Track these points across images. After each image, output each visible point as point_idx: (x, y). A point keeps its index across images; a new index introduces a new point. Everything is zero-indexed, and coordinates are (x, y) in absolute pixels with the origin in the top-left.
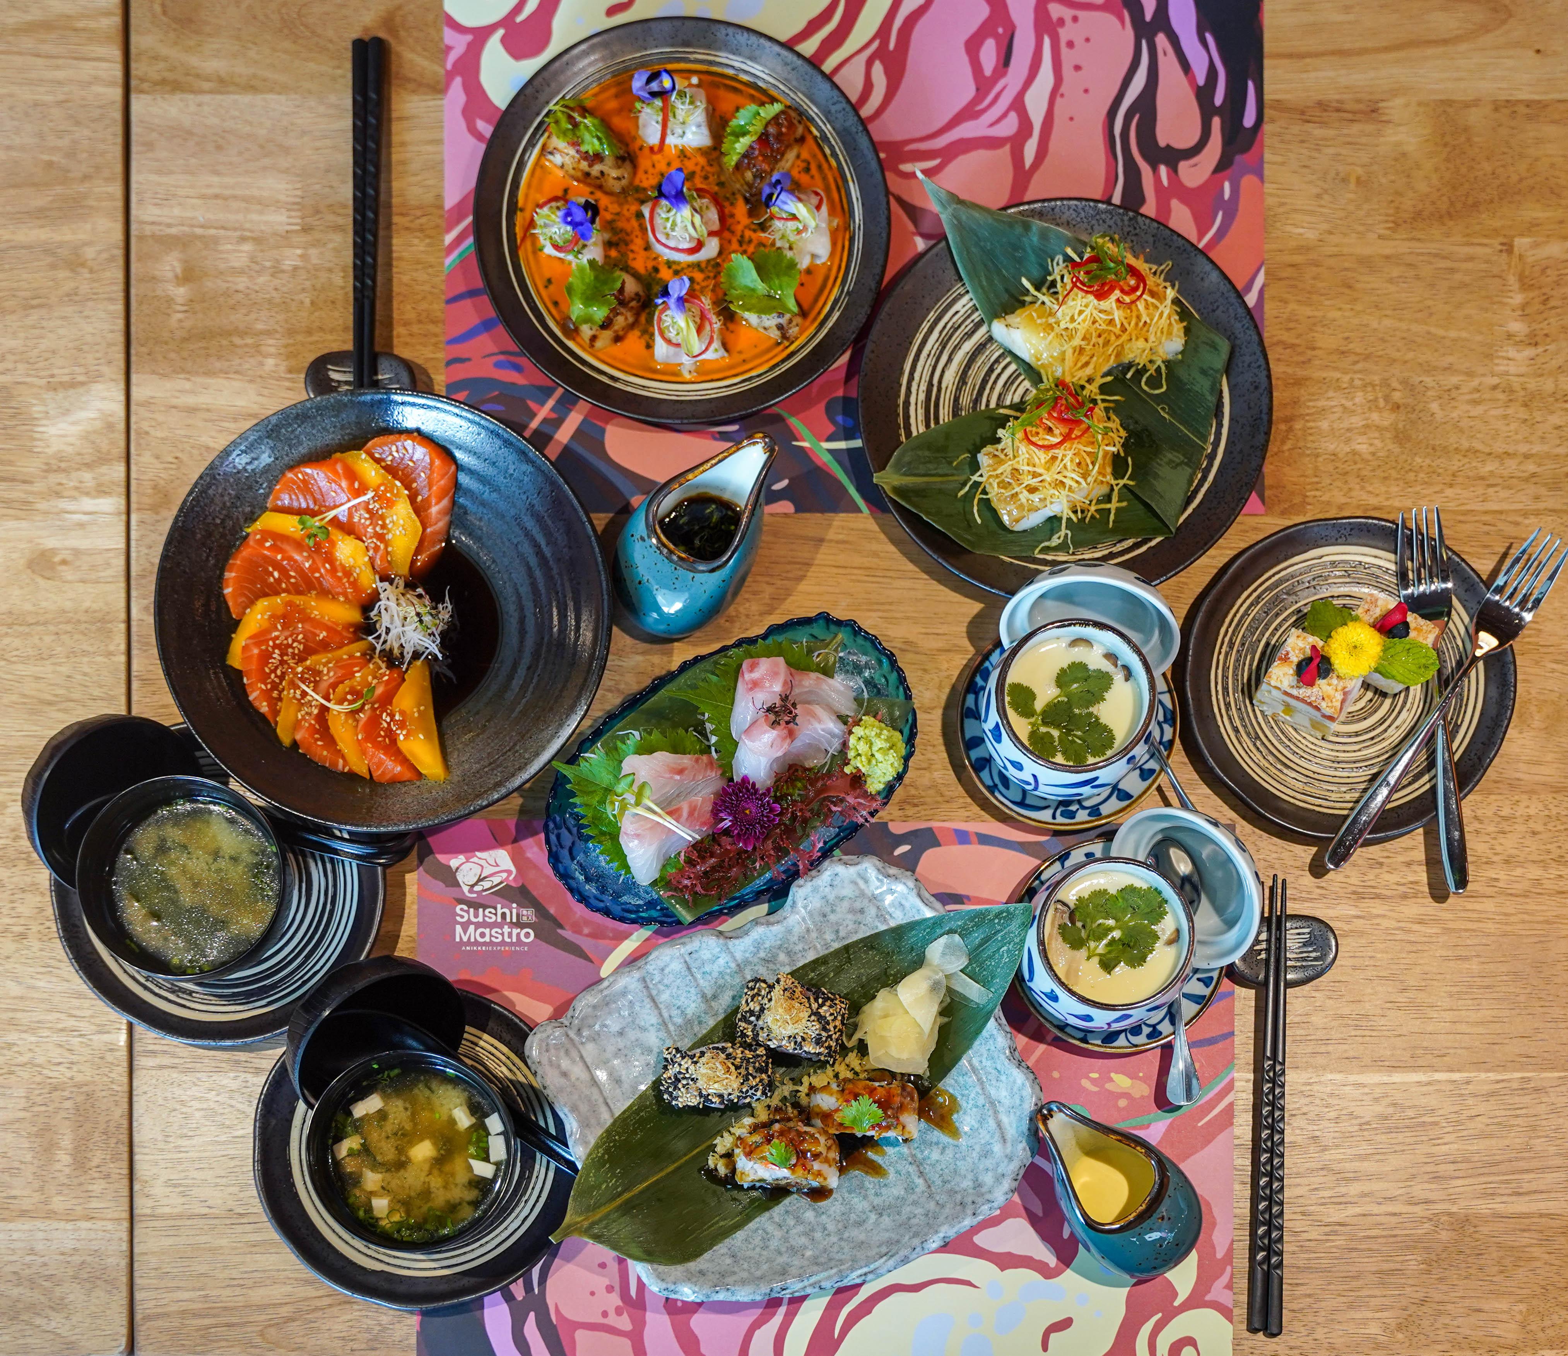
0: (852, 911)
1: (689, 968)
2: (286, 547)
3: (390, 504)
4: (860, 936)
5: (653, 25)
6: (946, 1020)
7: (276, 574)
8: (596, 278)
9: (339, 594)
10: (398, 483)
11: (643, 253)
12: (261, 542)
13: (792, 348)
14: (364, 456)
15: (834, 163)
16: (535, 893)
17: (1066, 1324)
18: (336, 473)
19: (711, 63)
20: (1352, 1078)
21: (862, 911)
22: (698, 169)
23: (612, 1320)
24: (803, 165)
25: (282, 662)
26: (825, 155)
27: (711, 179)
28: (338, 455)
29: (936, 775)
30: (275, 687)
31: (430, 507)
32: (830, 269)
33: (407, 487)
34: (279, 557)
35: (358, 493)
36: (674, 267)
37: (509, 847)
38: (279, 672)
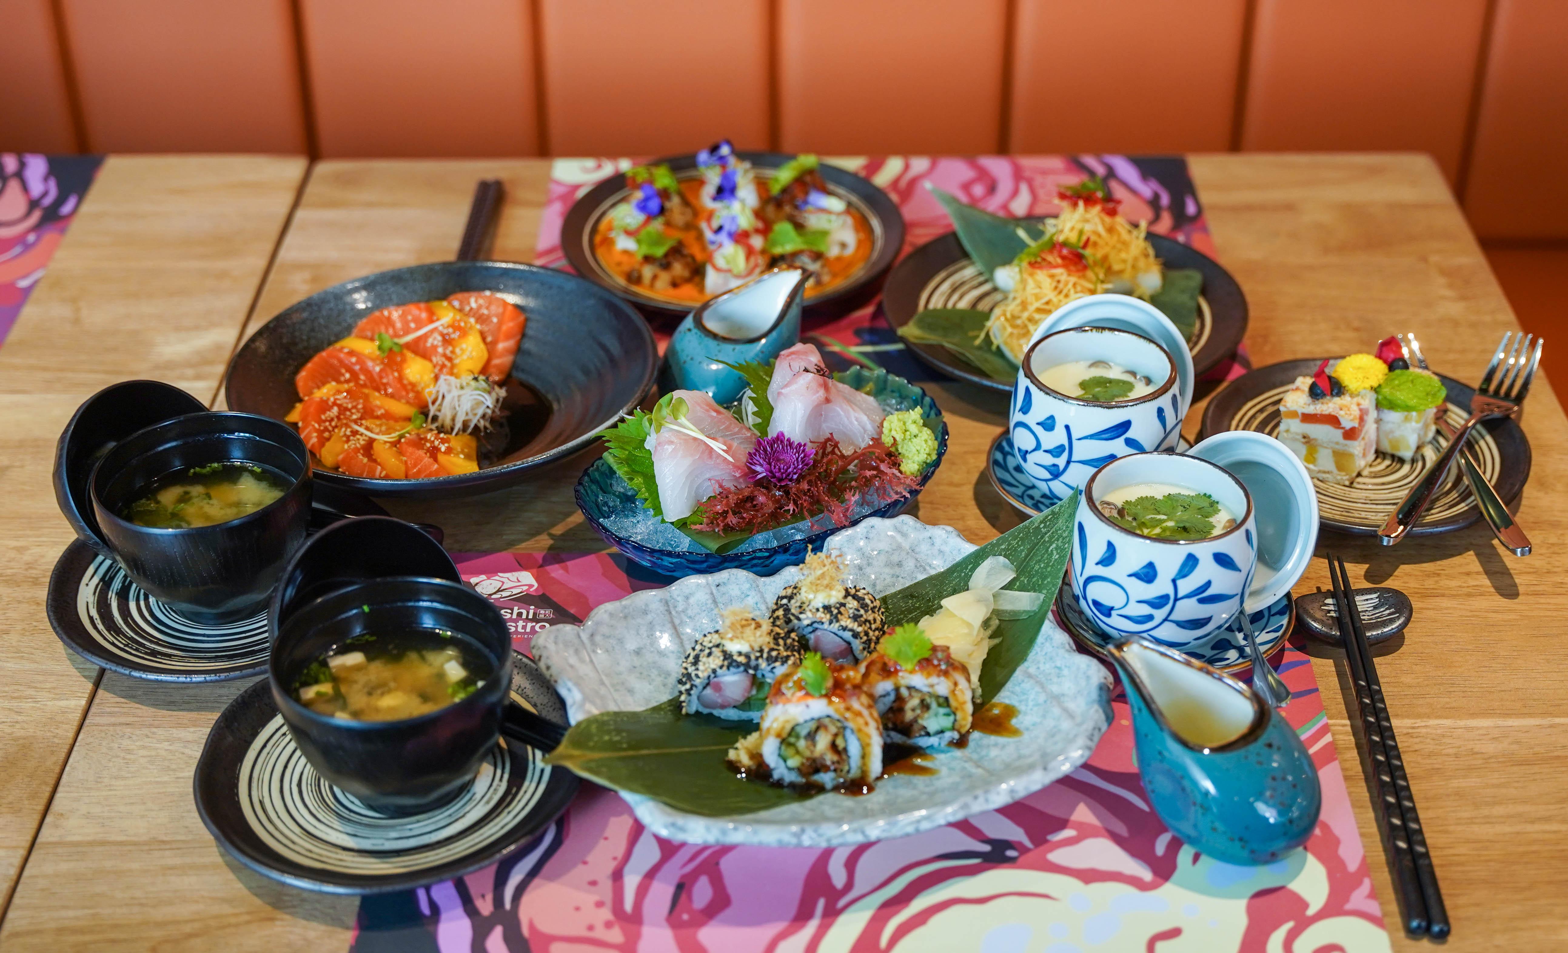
0: (889, 564)
1: (715, 602)
4: (899, 587)
6: (996, 641)
16: (555, 599)
17: (1174, 933)
20: (1461, 723)
21: (900, 564)
23: (600, 933)
29: (969, 523)
31: (498, 343)
37: (535, 570)
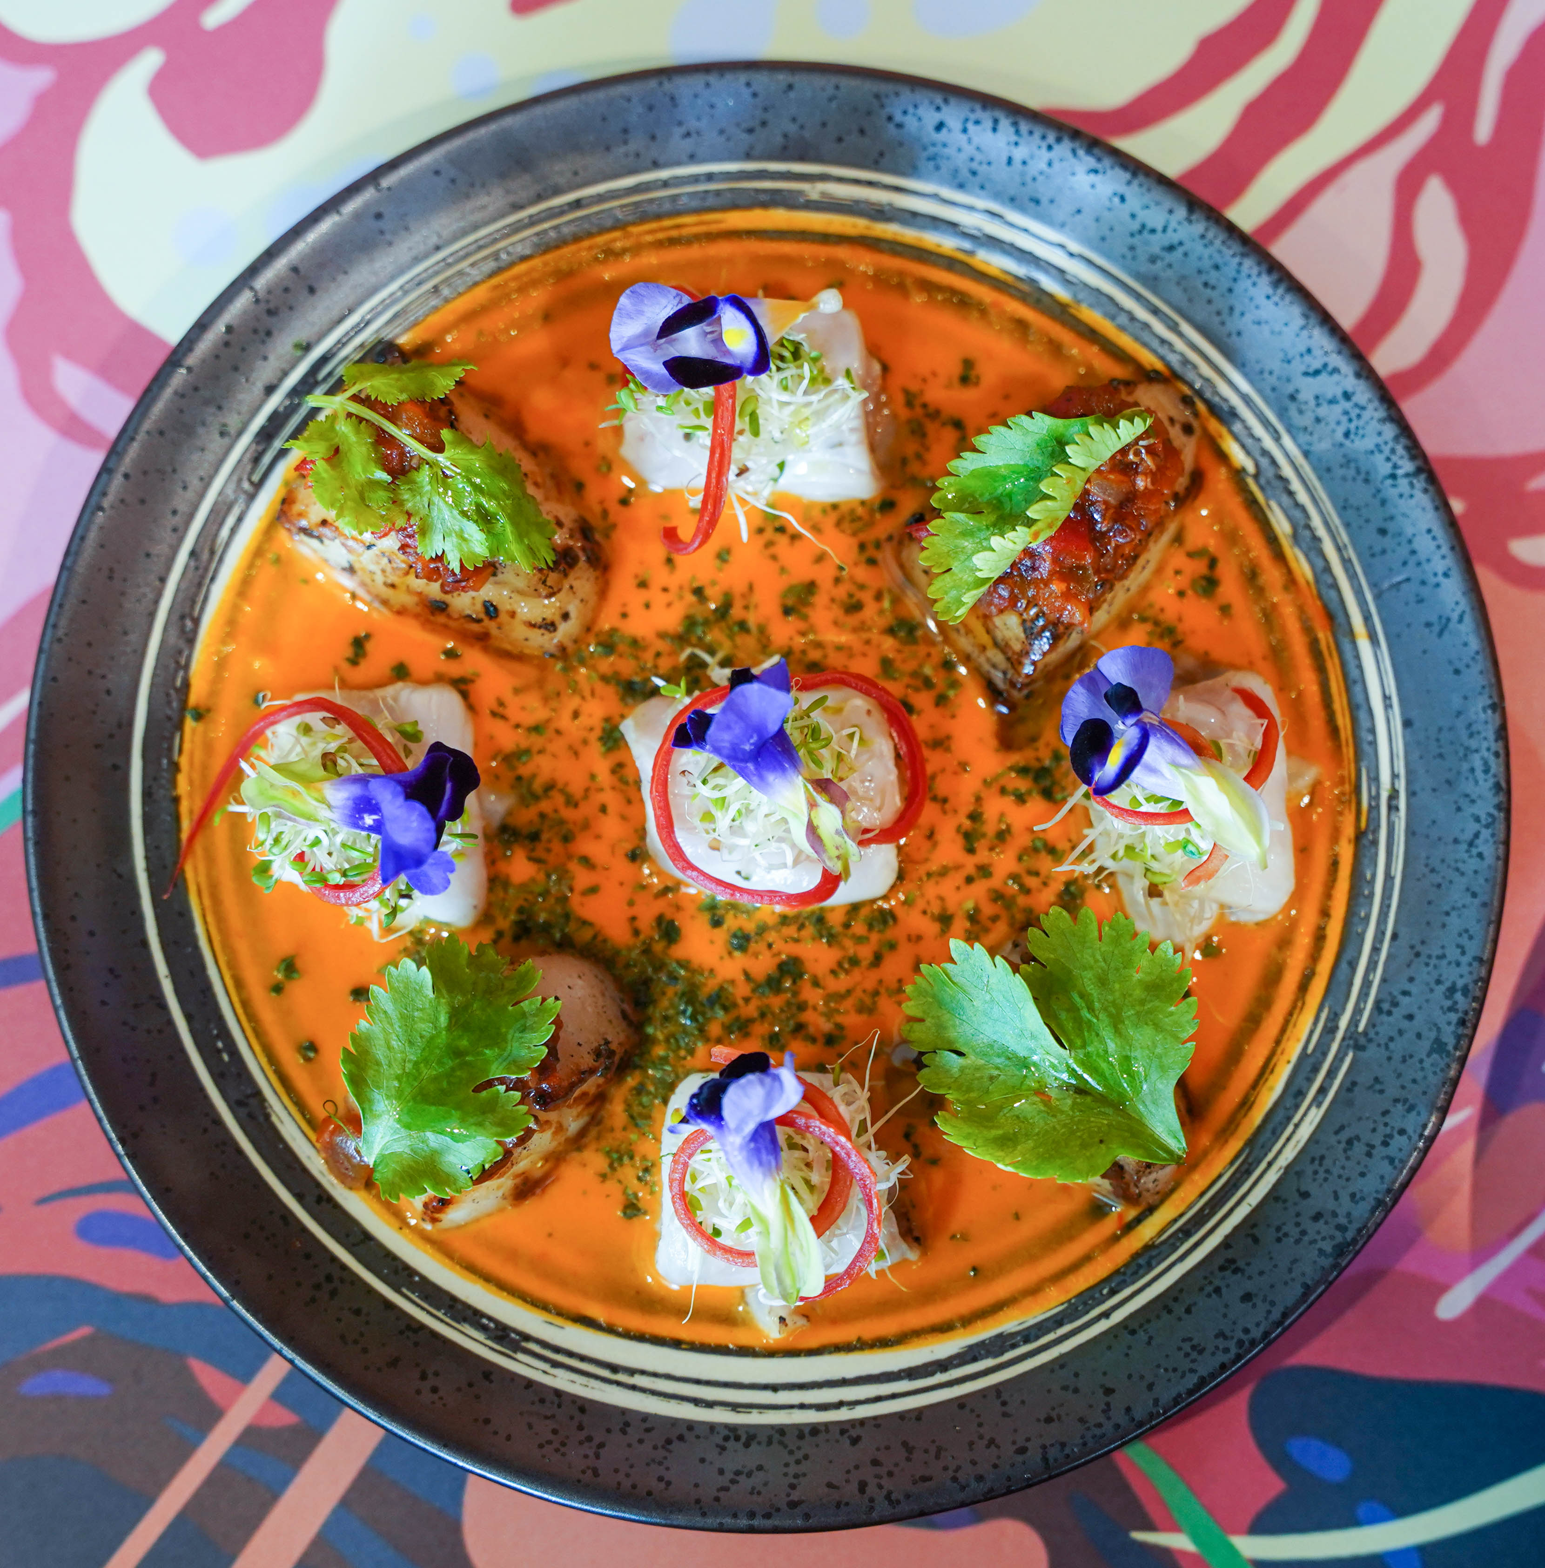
5: (684, 87)
8: (455, 1014)
11: (621, 868)
13: (1148, 1231)
15: (1303, 568)
19: (880, 213)
22: (824, 575)
24: (1199, 567)
26: (1272, 539)
27: (870, 611)
32: (1284, 942)
36: (731, 922)
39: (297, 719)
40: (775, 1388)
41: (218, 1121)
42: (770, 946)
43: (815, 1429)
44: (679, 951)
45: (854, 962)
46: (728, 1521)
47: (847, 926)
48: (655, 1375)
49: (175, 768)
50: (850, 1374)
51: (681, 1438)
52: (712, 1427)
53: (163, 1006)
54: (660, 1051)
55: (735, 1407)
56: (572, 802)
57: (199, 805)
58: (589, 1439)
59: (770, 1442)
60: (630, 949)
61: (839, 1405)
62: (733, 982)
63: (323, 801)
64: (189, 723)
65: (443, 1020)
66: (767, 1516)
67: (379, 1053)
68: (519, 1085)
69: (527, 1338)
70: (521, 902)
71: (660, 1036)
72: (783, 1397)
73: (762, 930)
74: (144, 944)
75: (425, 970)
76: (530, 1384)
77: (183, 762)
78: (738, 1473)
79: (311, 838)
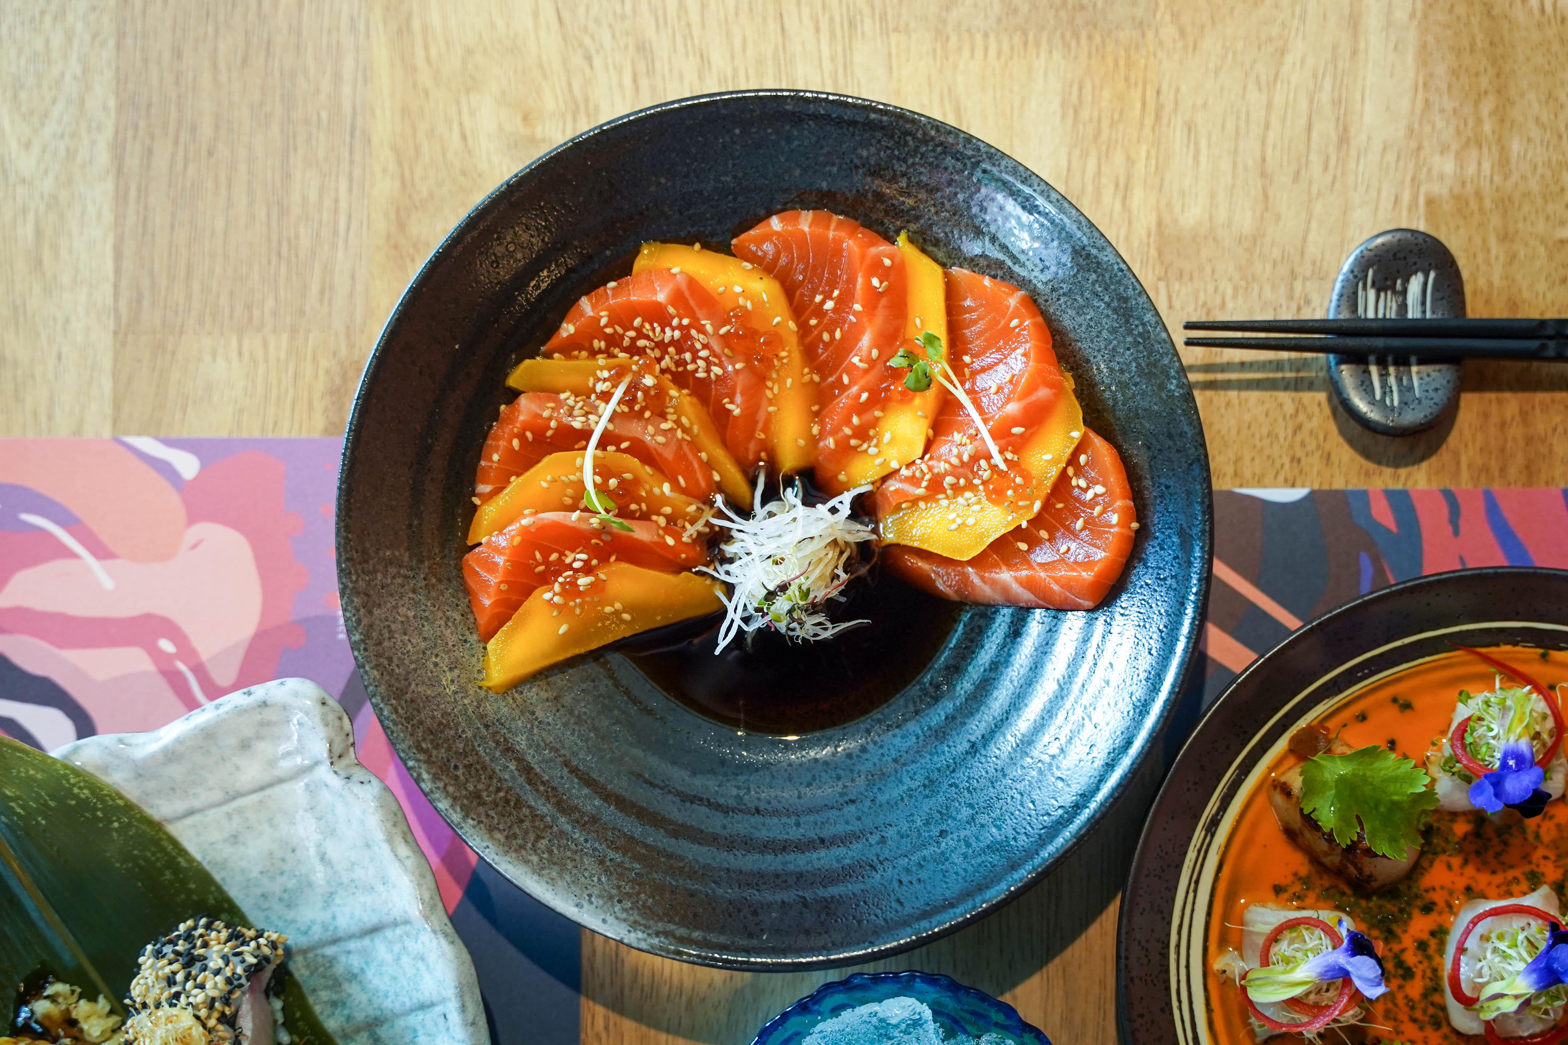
2: (881, 315)
3: (996, 495)
7: (829, 305)
8: (1398, 805)
9: (822, 424)
10: (1037, 506)
12: (876, 268)
14: (1076, 435)
18: (1031, 389)
25: (661, 346)
28: (1070, 384)
30: (613, 341)
31: (1010, 566)
33: (1037, 522)
34: (857, 307)
35: (1001, 434)
38: (641, 343)
39: (1549, 712)
40: (1188, 967)
41: (1327, 672)
42: (1420, 962)
43: (1168, 988)
44: (1416, 913)
45: (1412, 1008)
46: (1123, 946)
47: (1432, 1004)
48: (1194, 903)
49: (1515, 644)
50: (1195, 1006)
51: (1163, 919)
52: (1168, 935)
53: (1388, 642)
54: (1363, 903)
55: (1178, 946)
56: (1498, 855)
57: (1495, 657)
58: (1163, 871)
59: (1161, 965)
60: (1418, 888)
61: (1180, 1001)
62: (1400, 942)
63: (1520, 737)
64: (1541, 651)
65: (1395, 798)
66: (1126, 966)
67: (1377, 765)
68: (1361, 838)
69: (1213, 836)
70: (1442, 828)
71: (1371, 904)
72: (1183, 971)
73: (1429, 958)
74: (1422, 631)
75: (1423, 789)
76: (1190, 839)
77: (1518, 649)
78: (1147, 950)
79: (1493, 726)
